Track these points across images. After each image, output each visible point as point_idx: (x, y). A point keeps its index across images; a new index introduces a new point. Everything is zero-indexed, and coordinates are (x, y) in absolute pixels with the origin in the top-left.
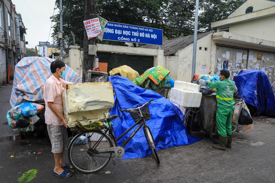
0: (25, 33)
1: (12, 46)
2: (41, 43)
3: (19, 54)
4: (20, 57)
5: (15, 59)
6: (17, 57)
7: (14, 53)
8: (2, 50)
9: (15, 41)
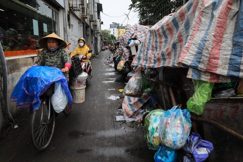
0: (102, 11)
1: (90, 21)
2: (111, 26)
3: (96, 32)
4: (97, 36)
5: (92, 37)
6: (95, 35)
7: (92, 31)
8: (79, 23)
9: (93, 15)
